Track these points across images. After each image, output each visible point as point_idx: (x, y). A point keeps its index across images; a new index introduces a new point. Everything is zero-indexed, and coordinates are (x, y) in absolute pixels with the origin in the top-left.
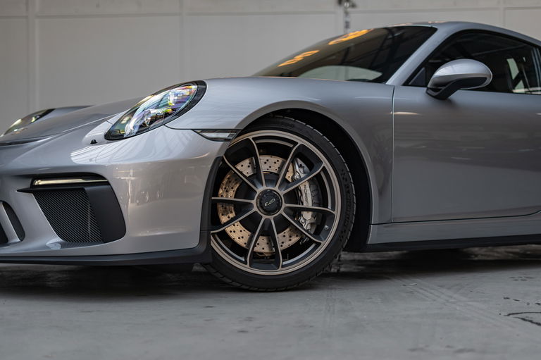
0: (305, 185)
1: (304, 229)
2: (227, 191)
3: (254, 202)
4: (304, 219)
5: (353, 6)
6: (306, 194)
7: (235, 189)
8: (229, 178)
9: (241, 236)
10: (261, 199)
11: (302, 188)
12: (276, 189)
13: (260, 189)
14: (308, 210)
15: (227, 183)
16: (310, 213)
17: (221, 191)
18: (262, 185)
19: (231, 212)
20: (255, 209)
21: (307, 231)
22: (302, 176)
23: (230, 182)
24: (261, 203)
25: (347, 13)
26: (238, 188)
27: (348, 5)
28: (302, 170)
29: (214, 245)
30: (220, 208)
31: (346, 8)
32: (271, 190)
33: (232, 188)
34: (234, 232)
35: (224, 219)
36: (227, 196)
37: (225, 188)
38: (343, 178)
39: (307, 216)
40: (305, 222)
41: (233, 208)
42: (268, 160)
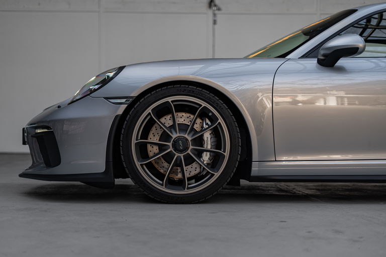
5: (219, 9)
25: (215, 15)
27: (216, 8)
31: (214, 11)
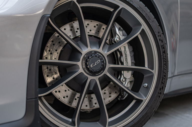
0: (125, 47)
1: (125, 87)
2: (51, 54)
3: (79, 63)
4: (125, 78)
6: (126, 55)
7: (59, 51)
8: (53, 41)
9: (65, 95)
10: (87, 61)
11: (123, 50)
12: (100, 50)
13: (85, 51)
14: (128, 69)
15: (51, 46)
16: (130, 72)
17: (45, 54)
18: (87, 46)
19: (56, 73)
20: (81, 70)
21: (127, 88)
22: (122, 38)
23: (54, 45)
24: (86, 65)
26: (62, 51)
28: (121, 32)
29: (42, 109)
30: (45, 69)
32: (96, 52)
33: (56, 50)
34: (59, 92)
35: (49, 80)
36: (51, 59)
37: (49, 51)
38: (160, 40)
39: (128, 75)
40: (126, 80)
41: (57, 69)
42: (88, 24)
